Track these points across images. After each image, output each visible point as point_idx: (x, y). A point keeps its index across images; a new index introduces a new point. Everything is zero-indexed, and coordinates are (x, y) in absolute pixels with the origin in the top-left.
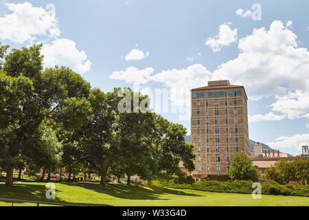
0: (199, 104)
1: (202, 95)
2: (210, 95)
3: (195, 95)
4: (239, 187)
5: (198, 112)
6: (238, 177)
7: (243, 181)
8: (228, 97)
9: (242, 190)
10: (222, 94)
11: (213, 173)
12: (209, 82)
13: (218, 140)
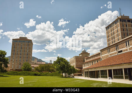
0: (15, 44)
1: (17, 41)
2: (20, 42)
3: (14, 41)
4: (24, 73)
5: (15, 47)
6: (25, 70)
7: (26, 71)
8: (26, 43)
9: (25, 74)
10: (24, 42)
11: (18, 69)
12: (20, 37)
13: (20, 57)
